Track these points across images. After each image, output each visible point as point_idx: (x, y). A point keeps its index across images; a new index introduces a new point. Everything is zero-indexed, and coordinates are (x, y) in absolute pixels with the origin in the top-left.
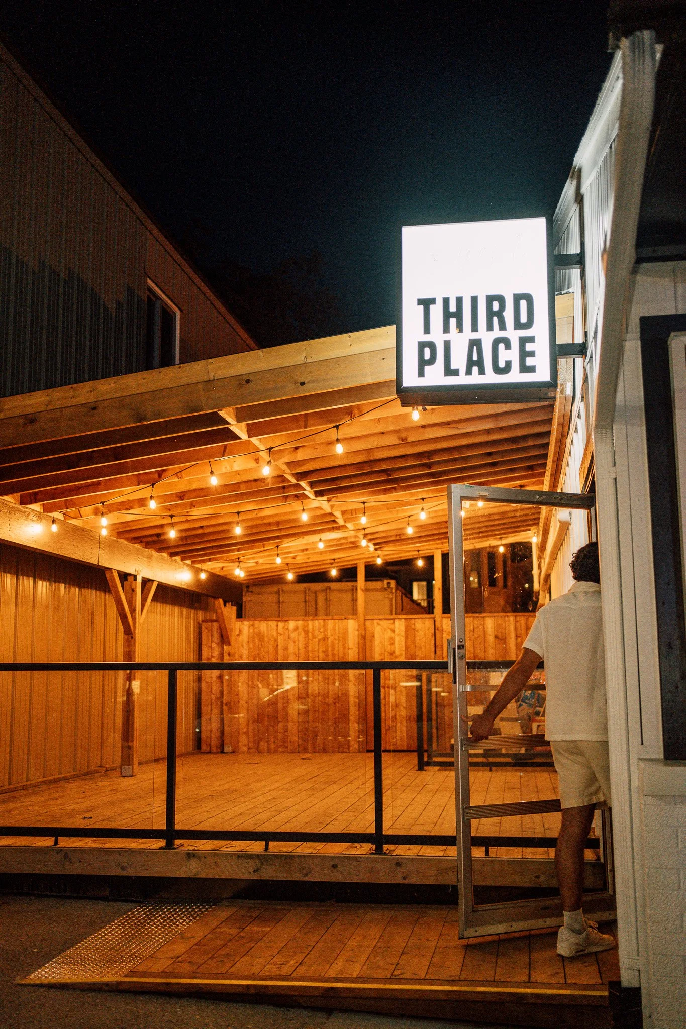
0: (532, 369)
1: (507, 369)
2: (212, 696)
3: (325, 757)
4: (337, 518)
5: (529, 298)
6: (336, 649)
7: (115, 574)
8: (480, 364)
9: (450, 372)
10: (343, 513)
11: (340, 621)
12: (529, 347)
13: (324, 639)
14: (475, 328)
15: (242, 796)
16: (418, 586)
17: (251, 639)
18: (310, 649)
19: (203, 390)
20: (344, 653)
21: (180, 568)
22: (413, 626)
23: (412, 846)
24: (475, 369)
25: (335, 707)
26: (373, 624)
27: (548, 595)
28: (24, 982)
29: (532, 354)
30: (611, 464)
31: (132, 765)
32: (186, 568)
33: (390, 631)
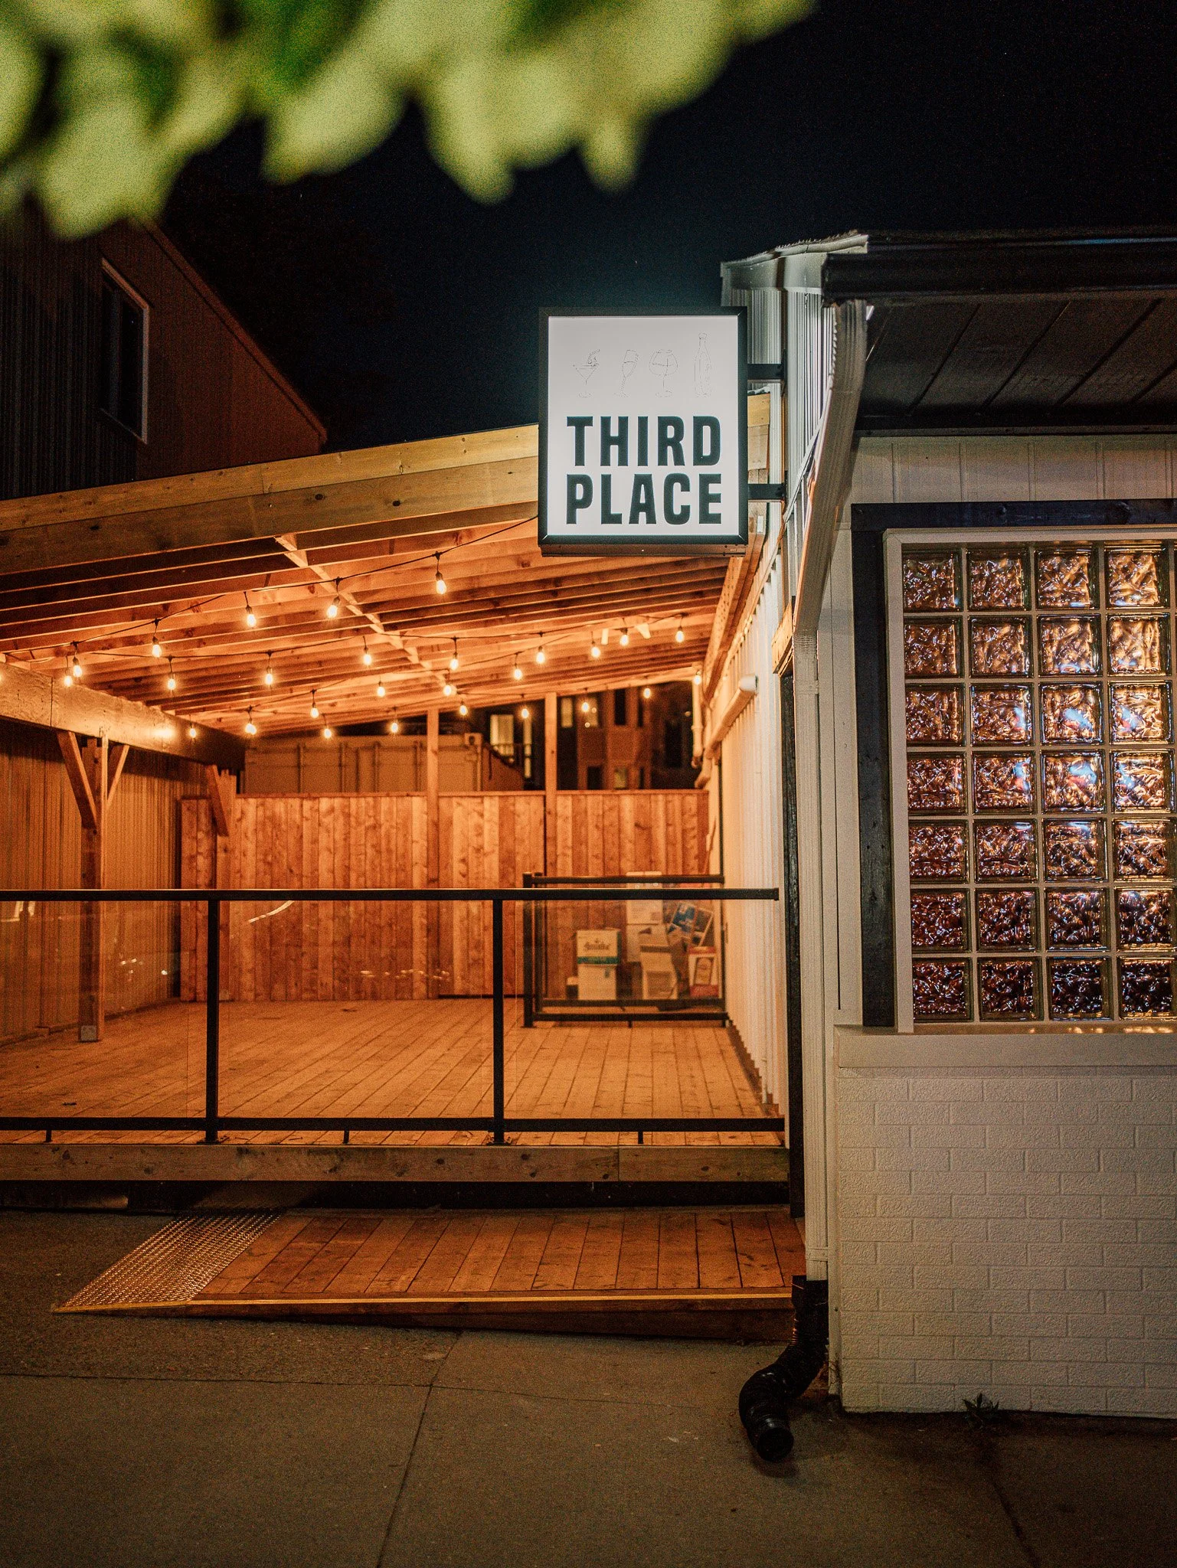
0: (716, 519)
1: (683, 517)
2: (199, 914)
3: (377, 1007)
4: (410, 655)
5: (714, 423)
6: (393, 842)
7: (73, 738)
8: (649, 508)
9: (609, 518)
10: (420, 649)
11: (400, 800)
12: (713, 489)
13: (374, 827)
14: (643, 460)
15: (278, 1069)
16: (499, 721)
17: (260, 826)
18: (352, 841)
19: (255, 508)
20: (406, 850)
21: (160, 721)
22: (512, 808)
23: (540, 1134)
24: (642, 516)
25: (392, 929)
26: (450, 806)
27: (715, 768)
28: (62, 1309)
29: (717, 498)
30: (812, 677)
31: (97, 1024)
32: (167, 721)
33: (475, 815)
